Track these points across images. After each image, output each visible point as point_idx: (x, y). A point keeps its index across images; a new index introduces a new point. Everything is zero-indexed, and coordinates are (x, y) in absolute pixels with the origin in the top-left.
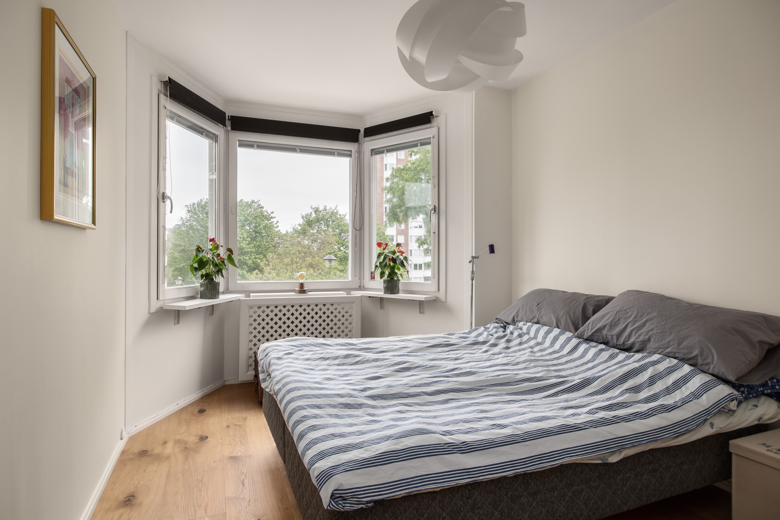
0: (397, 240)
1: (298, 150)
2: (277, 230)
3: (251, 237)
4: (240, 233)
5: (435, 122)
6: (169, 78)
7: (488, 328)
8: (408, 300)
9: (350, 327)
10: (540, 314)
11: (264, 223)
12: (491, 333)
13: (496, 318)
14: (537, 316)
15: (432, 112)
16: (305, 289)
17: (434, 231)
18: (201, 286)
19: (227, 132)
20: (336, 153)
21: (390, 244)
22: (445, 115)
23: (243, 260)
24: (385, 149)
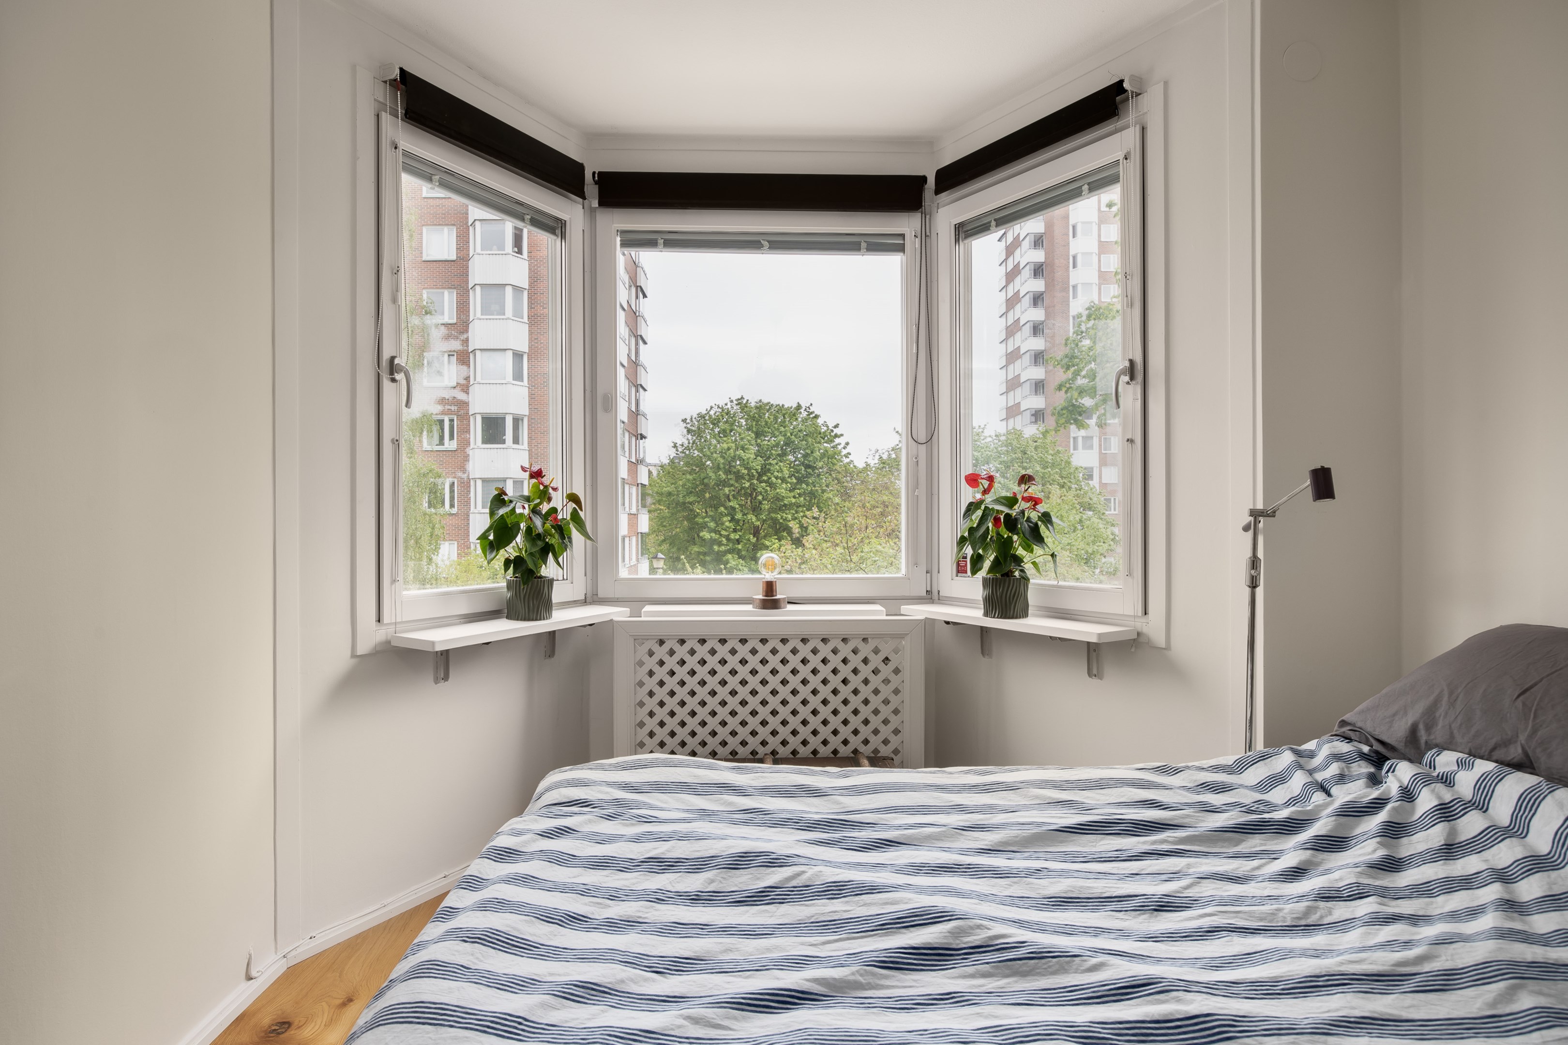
0: (1100, 477)
1: (766, 244)
2: (846, 460)
3: (797, 475)
4: (776, 469)
5: (1131, 115)
6: (402, 70)
7: (1312, 755)
8: (1051, 637)
9: (895, 701)
10: (1535, 731)
11: (822, 447)
12: (1320, 777)
13: (1343, 721)
14: (1522, 738)
15: (1121, 82)
16: (778, 597)
17: (1130, 437)
18: (509, 587)
19: (592, 211)
20: (864, 245)
21: (1083, 486)
22: (1162, 83)
23: (781, 521)
24: (991, 218)
